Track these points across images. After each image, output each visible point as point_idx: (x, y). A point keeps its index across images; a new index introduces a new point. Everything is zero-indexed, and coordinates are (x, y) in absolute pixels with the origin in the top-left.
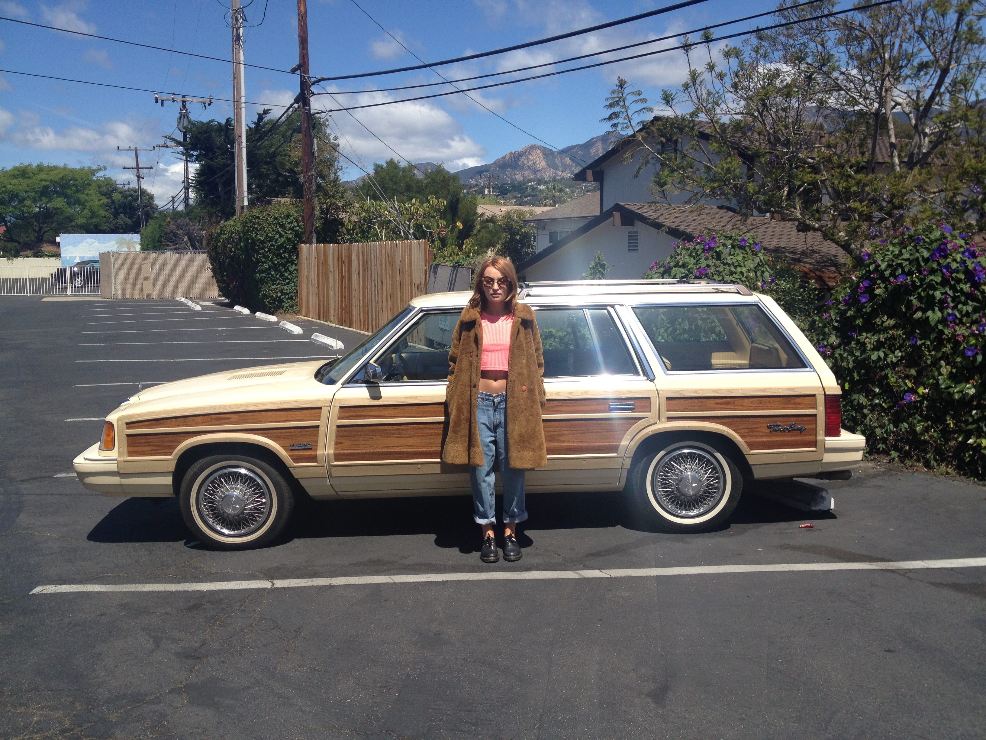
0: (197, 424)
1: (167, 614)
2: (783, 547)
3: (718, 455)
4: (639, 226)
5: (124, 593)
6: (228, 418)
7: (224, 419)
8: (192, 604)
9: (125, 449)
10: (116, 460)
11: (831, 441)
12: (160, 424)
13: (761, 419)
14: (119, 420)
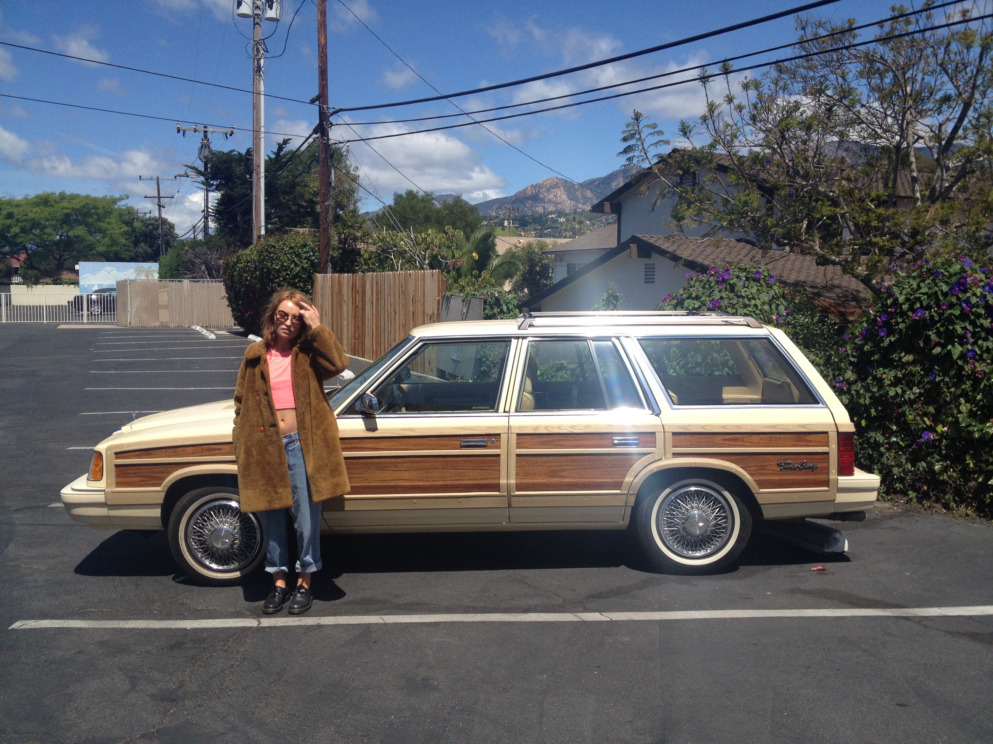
0: (187, 455)
1: (148, 652)
2: (793, 591)
3: (727, 494)
4: (656, 258)
5: (106, 629)
6: (220, 449)
7: (215, 449)
8: (173, 642)
9: (113, 479)
10: (104, 491)
11: (844, 481)
12: (149, 454)
13: (770, 457)
14: (108, 449)
